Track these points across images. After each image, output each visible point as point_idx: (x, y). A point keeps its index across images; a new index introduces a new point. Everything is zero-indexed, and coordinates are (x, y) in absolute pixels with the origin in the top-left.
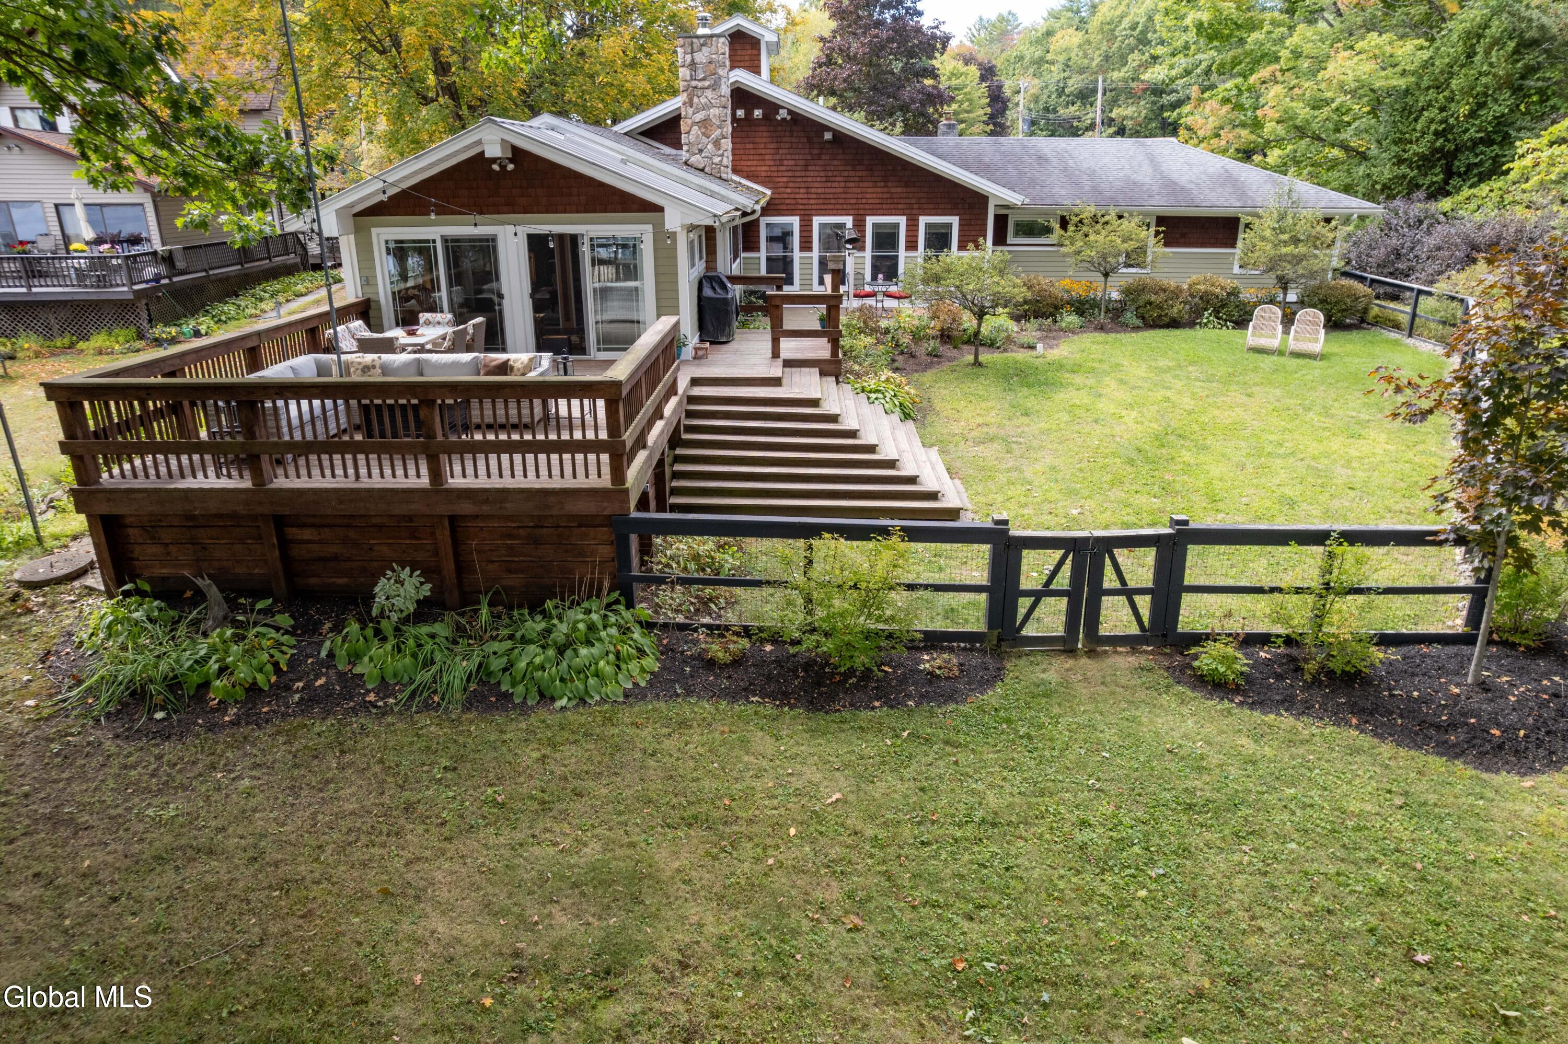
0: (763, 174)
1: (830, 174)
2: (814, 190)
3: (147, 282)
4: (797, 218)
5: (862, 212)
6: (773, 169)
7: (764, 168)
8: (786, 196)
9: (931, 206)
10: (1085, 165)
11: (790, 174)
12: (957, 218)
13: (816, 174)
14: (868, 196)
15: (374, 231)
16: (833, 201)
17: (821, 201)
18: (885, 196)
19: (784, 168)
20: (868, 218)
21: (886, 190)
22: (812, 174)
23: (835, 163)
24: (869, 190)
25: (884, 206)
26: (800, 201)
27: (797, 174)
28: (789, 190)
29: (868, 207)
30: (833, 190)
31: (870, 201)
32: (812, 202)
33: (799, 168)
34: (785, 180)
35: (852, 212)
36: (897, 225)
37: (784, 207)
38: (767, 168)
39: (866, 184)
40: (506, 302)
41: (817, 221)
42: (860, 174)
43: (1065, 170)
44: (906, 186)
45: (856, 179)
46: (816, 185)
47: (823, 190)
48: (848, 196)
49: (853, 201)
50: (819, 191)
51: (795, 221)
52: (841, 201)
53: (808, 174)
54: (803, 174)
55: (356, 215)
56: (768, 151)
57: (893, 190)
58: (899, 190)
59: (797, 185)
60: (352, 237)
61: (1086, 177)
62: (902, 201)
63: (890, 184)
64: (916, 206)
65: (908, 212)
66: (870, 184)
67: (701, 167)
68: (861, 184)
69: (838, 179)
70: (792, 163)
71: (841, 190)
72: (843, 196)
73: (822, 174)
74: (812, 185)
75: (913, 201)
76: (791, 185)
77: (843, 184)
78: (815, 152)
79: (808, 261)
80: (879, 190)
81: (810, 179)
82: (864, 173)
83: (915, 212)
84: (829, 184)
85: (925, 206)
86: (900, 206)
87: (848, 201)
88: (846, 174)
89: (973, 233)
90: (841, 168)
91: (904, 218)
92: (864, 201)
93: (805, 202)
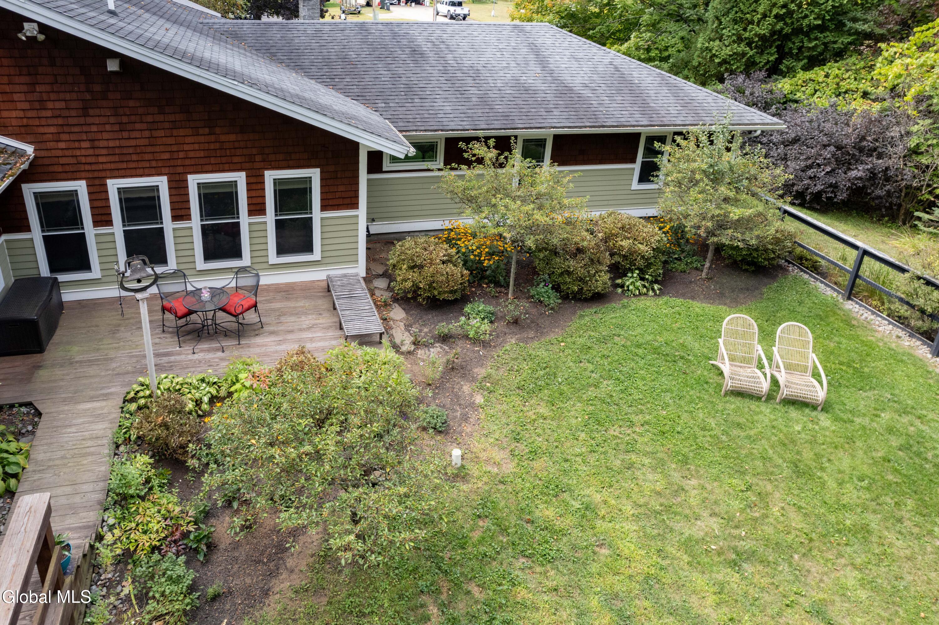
1: (125, 119)
2: (102, 144)
4: (83, 183)
5: (180, 170)
6: (30, 114)
8: (60, 153)
9: (281, 157)
11: (60, 121)
12: (318, 170)
13: (103, 120)
14: (186, 147)
16: (134, 157)
17: (116, 158)
18: (212, 146)
19: (48, 113)
20: (190, 177)
21: (212, 138)
22: (97, 120)
23: (131, 103)
24: (189, 140)
25: (213, 160)
26: (83, 160)
27: (71, 121)
28: (62, 145)
29: (188, 162)
30: (133, 143)
31: (191, 154)
32: (101, 159)
33: (73, 113)
34: (52, 130)
35: (166, 170)
36: (234, 184)
37: (60, 169)
39: (182, 132)
41: (114, 185)
42: (172, 118)
44: (242, 132)
45: (167, 125)
46: (106, 136)
47: (117, 143)
48: (157, 149)
49: (166, 156)
50: (111, 144)
51: (80, 187)
52: (147, 157)
53: (89, 120)
54: (82, 120)
57: (223, 138)
58: (232, 137)
59: (73, 137)
62: (239, 152)
63: (218, 130)
64: (258, 158)
65: (248, 165)
66: (189, 132)
68: (175, 133)
69: (138, 126)
70: (62, 105)
71: (146, 142)
72: (149, 149)
73: (112, 120)
74: (99, 136)
75: (254, 151)
76: (64, 137)
77: (147, 134)
78: (97, 88)
79: (109, 239)
80: (202, 139)
81: (94, 128)
82: (179, 117)
83: (257, 165)
84: (125, 134)
85: (271, 157)
86: (236, 159)
87: (158, 156)
88: (149, 118)
89: (341, 188)
90: (141, 111)
91: (243, 174)
92: (181, 155)
93: (89, 160)
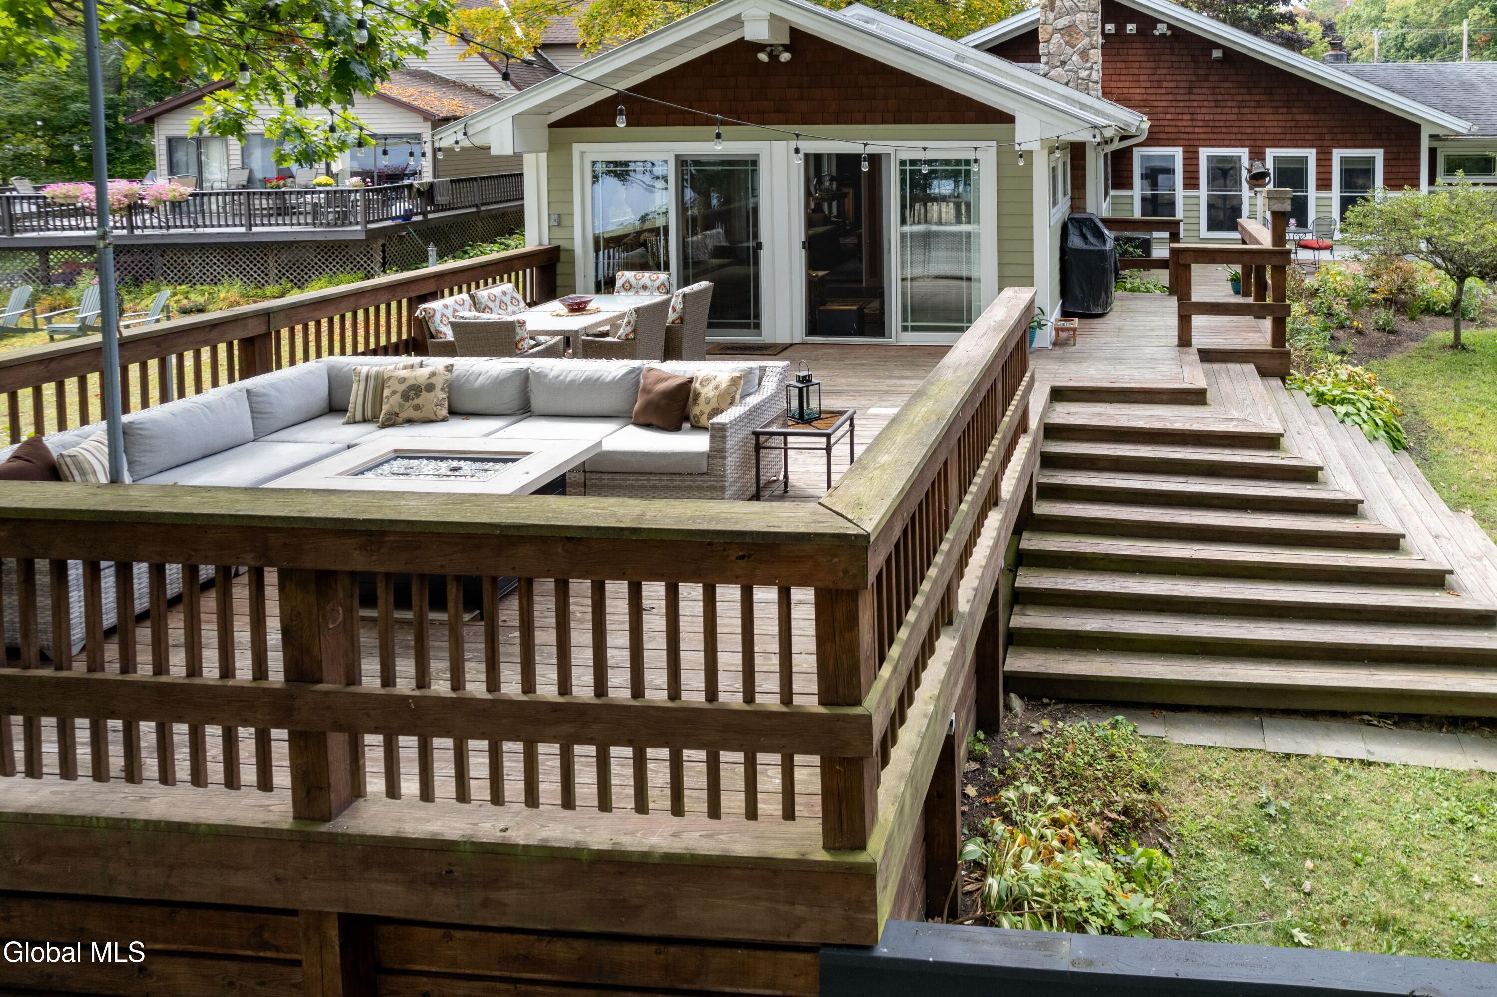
0: (1137, 97)
1: (1219, 98)
2: (1199, 117)
3: (393, 218)
4: (1180, 150)
5: (1260, 143)
6: (1149, 91)
7: (1137, 91)
8: (1166, 123)
9: (1348, 136)
11: (1170, 97)
12: (1381, 151)
13: (1203, 97)
14: (1267, 124)
16: (1224, 130)
17: (1209, 130)
18: (1289, 124)
19: (1163, 91)
20: (1269, 151)
21: (1290, 117)
22: (1197, 98)
23: (1226, 84)
24: (1269, 117)
25: (1288, 137)
26: (1183, 130)
27: (1179, 97)
28: (1169, 117)
29: (1267, 137)
30: (1224, 117)
31: (1271, 130)
32: (1197, 130)
33: (1181, 91)
34: (1164, 104)
35: (1248, 143)
36: (1304, 160)
37: (1164, 136)
38: (1144, 89)
39: (1264, 110)
40: (764, 255)
41: (1204, 153)
42: (1257, 98)
44: (1315, 113)
45: (1253, 104)
46: (1203, 110)
47: (1211, 117)
48: (1243, 123)
49: (1249, 130)
50: (1207, 117)
51: (1177, 152)
52: (1234, 130)
53: (1192, 97)
54: (1186, 97)
56: (1144, 71)
57: (1298, 117)
58: (1306, 117)
59: (1178, 110)
62: (1311, 130)
63: (1294, 110)
64: (1327, 137)
65: (1317, 143)
66: (1270, 110)
68: (1259, 110)
69: (1229, 104)
70: (1173, 84)
71: (1234, 117)
72: (1237, 124)
73: (1210, 98)
74: (1198, 111)
75: (1325, 130)
76: (1172, 110)
77: (1235, 110)
78: (1202, 72)
79: (1194, 201)
80: (1280, 117)
81: (1195, 104)
82: (1263, 98)
83: (1326, 143)
84: (1219, 110)
85: (1340, 136)
86: (1308, 137)
87: (1242, 130)
88: (1239, 98)
89: (1403, 169)
90: (1233, 91)
91: (1314, 151)
92: (1263, 130)
93: (1188, 130)
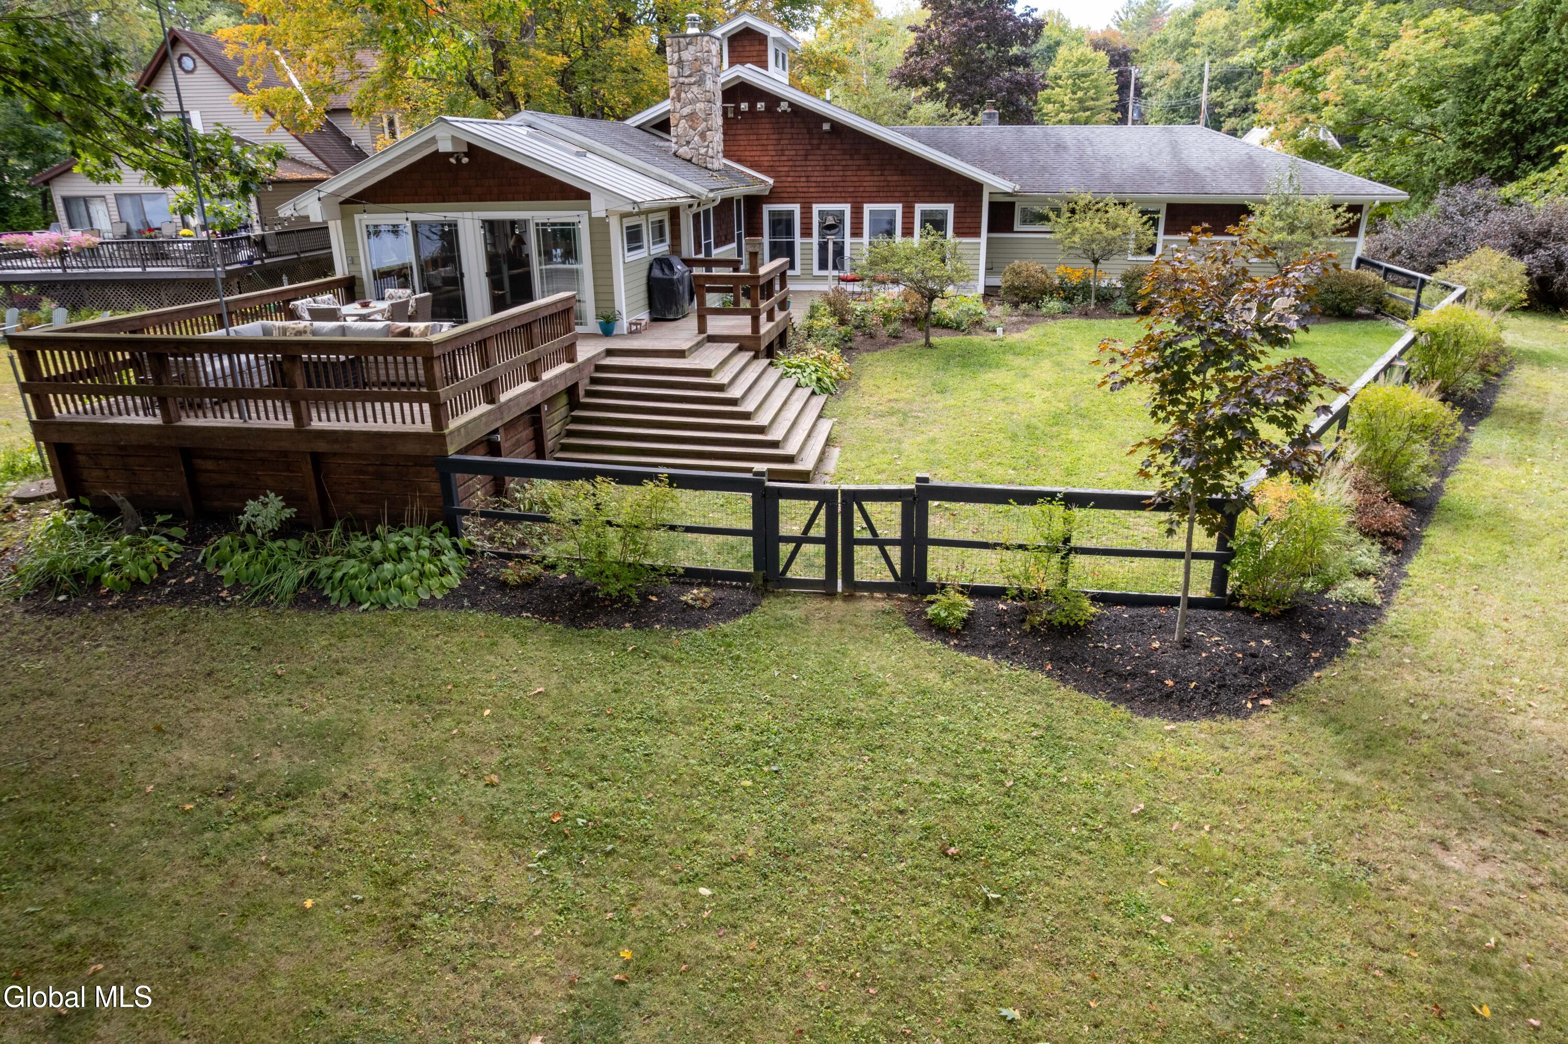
0: (766, 164)
1: (829, 163)
2: (813, 179)
4: (798, 206)
5: (859, 200)
6: (776, 158)
7: (766, 158)
8: (788, 184)
9: (927, 193)
10: (1103, 153)
11: (791, 163)
12: (952, 205)
13: (816, 163)
14: (865, 184)
15: (357, 217)
16: (831, 190)
17: (820, 190)
18: (882, 184)
19: (785, 158)
20: (865, 206)
21: (882, 178)
22: (812, 163)
23: (834, 152)
24: (867, 179)
25: (881, 195)
26: (801, 190)
27: (797, 163)
28: (790, 179)
29: (865, 194)
30: (832, 179)
31: (868, 189)
32: (811, 190)
33: (799, 158)
34: (786, 169)
35: (850, 199)
36: (893, 213)
37: (786, 195)
38: (769, 158)
39: (863, 173)
40: (466, 280)
41: (816, 208)
42: (858, 163)
43: (1081, 157)
44: (902, 175)
45: (854, 168)
46: (816, 174)
47: (822, 179)
48: (846, 184)
49: (851, 189)
50: (819, 179)
51: (796, 208)
52: (840, 189)
53: (808, 163)
54: (803, 163)
55: (342, 203)
56: (771, 142)
57: (889, 178)
58: (895, 178)
59: (797, 174)
60: (339, 222)
61: (1099, 164)
62: (899, 189)
63: (886, 173)
64: (911, 194)
65: (904, 199)
66: (868, 173)
67: (688, 157)
68: (859, 173)
69: (836, 168)
70: (793, 153)
71: (839, 179)
72: (842, 184)
73: (821, 163)
74: (812, 174)
75: (909, 189)
76: (792, 174)
77: (841, 173)
78: (815, 142)
79: (808, 247)
80: (876, 178)
81: (810, 169)
82: (862, 162)
83: (910, 199)
84: (828, 173)
85: (921, 194)
86: (897, 194)
87: (846, 190)
88: (844, 163)
89: (969, 221)
90: (839, 157)
91: (900, 205)
92: (861, 189)
93: (805, 190)
